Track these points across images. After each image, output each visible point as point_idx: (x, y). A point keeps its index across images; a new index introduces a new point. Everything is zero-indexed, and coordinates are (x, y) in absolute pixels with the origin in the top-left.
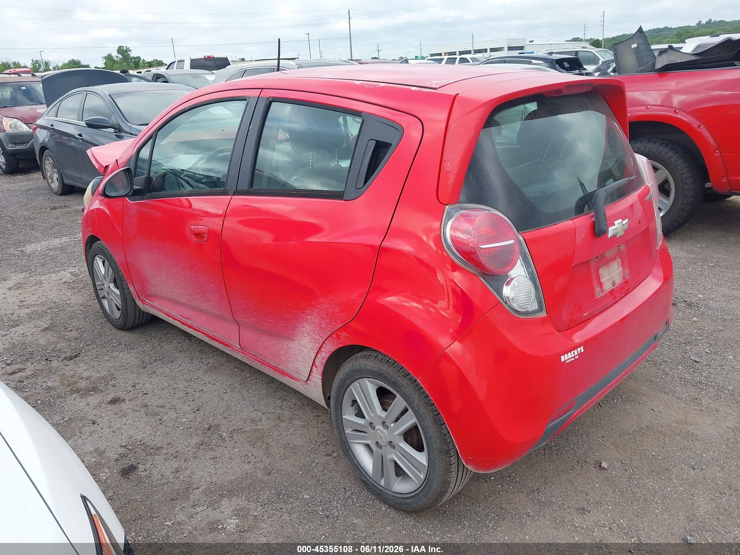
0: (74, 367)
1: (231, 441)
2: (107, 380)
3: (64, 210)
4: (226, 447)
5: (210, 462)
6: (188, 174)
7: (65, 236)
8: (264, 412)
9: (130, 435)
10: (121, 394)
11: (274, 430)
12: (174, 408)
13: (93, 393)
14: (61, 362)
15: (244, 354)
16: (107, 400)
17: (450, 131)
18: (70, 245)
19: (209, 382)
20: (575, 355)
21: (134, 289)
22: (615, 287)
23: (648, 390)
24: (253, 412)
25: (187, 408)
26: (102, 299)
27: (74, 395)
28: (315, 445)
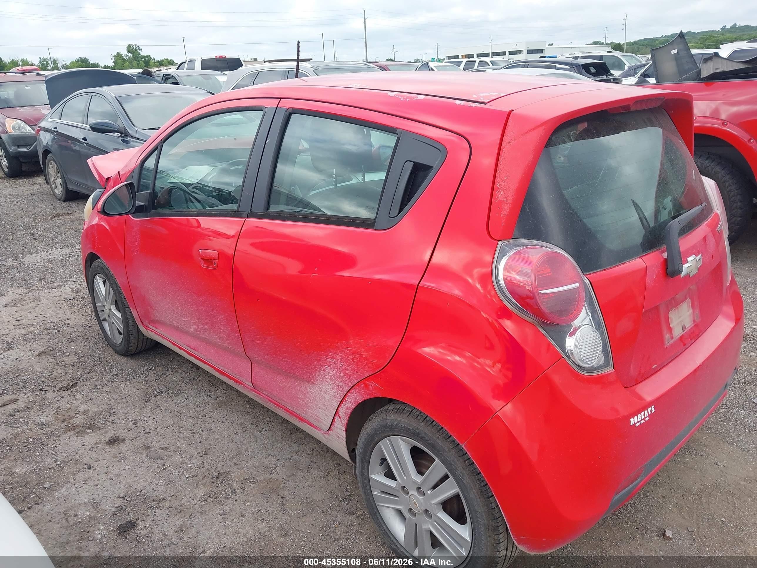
0: (71, 398)
1: (242, 493)
2: (106, 416)
3: (67, 218)
4: (236, 500)
5: (219, 519)
6: (197, 186)
7: (68, 246)
8: (278, 458)
9: (129, 483)
10: (121, 433)
11: (291, 481)
12: (178, 451)
13: (90, 431)
14: (57, 393)
15: (257, 393)
16: (105, 439)
17: (503, 154)
18: (72, 257)
19: (218, 420)
20: (646, 416)
21: (137, 314)
22: (686, 332)
23: (709, 440)
24: (266, 458)
25: (193, 451)
26: (102, 321)
27: (68, 433)
28: (336, 501)
